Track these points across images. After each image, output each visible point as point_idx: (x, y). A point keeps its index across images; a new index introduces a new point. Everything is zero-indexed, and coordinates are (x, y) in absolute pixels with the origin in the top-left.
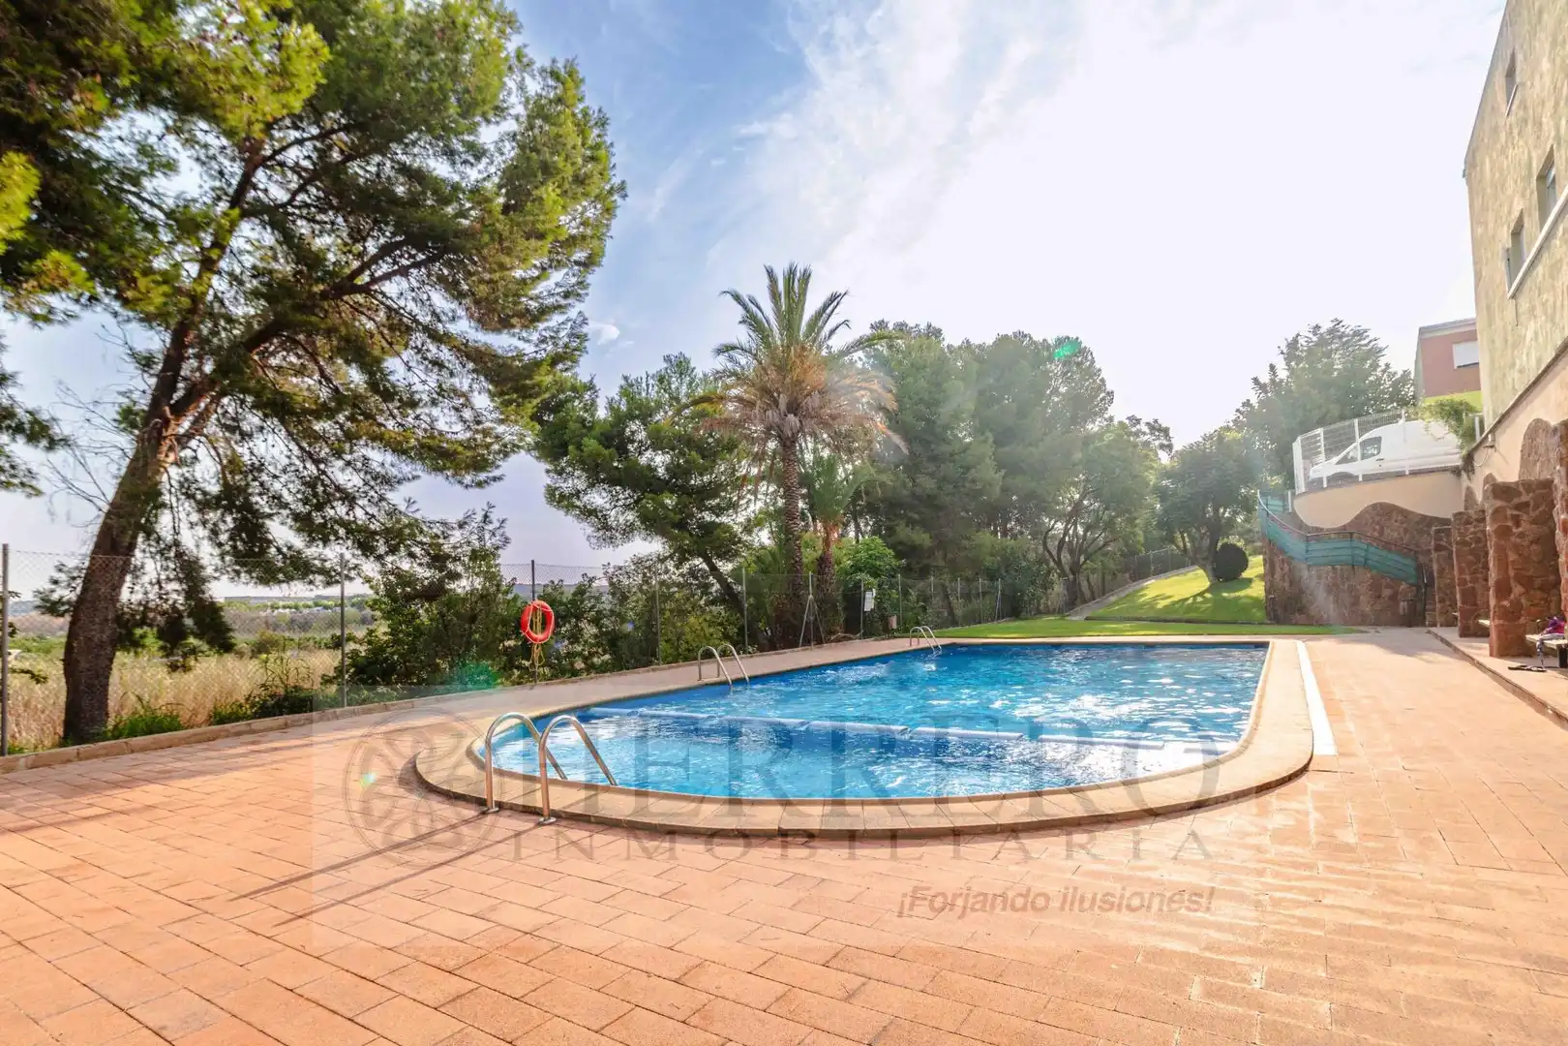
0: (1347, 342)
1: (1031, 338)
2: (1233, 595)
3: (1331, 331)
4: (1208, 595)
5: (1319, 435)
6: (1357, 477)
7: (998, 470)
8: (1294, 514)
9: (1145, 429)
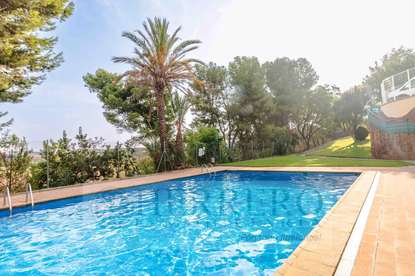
0: (405, 53)
1: (289, 59)
2: (361, 146)
3: (399, 50)
4: (352, 146)
5: (391, 79)
7: (274, 104)
8: (382, 113)
9: (332, 89)
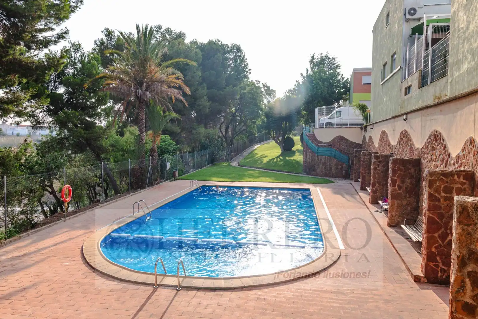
0: (330, 61)
1: (222, 43)
2: (289, 158)
3: (326, 56)
4: (281, 158)
5: (324, 108)
6: (334, 125)
7: (208, 102)
8: (314, 135)
9: (262, 86)
